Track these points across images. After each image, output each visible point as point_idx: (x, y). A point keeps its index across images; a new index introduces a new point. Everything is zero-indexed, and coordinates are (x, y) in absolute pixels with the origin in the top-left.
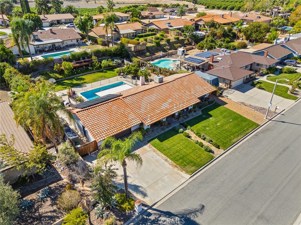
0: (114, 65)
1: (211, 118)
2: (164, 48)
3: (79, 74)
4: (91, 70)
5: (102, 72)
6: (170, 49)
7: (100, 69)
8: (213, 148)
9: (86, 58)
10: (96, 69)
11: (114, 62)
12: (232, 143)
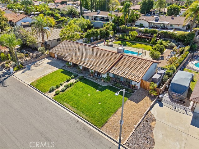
0: (167, 46)
1: (98, 91)
4: (147, 43)
11: (169, 44)
12: (62, 102)
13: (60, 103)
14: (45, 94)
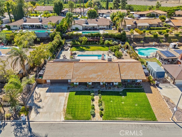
0: (112, 44)
1: (123, 97)
2: (160, 40)
3: (90, 45)
4: (97, 44)
5: (103, 46)
6: (165, 42)
7: (103, 45)
8: (98, 115)
9: (98, 37)
10: (100, 44)
11: (113, 43)
12: (115, 119)
13: (114, 120)
14: (92, 120)
